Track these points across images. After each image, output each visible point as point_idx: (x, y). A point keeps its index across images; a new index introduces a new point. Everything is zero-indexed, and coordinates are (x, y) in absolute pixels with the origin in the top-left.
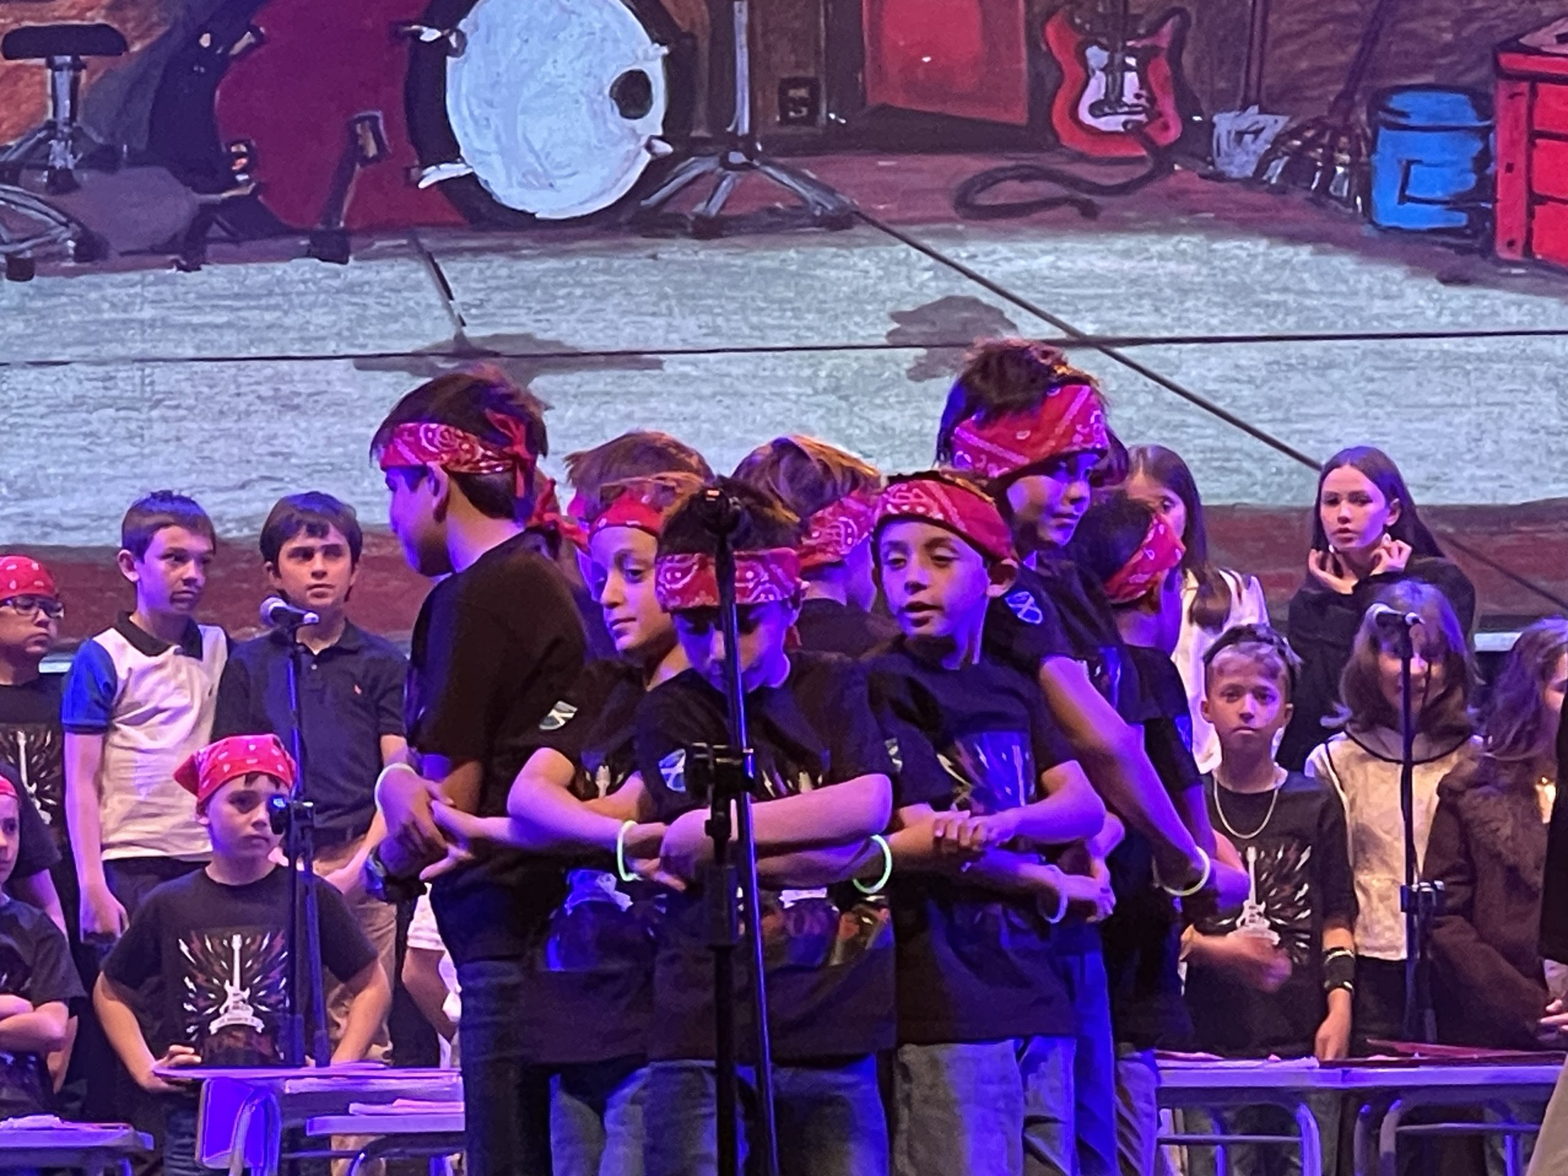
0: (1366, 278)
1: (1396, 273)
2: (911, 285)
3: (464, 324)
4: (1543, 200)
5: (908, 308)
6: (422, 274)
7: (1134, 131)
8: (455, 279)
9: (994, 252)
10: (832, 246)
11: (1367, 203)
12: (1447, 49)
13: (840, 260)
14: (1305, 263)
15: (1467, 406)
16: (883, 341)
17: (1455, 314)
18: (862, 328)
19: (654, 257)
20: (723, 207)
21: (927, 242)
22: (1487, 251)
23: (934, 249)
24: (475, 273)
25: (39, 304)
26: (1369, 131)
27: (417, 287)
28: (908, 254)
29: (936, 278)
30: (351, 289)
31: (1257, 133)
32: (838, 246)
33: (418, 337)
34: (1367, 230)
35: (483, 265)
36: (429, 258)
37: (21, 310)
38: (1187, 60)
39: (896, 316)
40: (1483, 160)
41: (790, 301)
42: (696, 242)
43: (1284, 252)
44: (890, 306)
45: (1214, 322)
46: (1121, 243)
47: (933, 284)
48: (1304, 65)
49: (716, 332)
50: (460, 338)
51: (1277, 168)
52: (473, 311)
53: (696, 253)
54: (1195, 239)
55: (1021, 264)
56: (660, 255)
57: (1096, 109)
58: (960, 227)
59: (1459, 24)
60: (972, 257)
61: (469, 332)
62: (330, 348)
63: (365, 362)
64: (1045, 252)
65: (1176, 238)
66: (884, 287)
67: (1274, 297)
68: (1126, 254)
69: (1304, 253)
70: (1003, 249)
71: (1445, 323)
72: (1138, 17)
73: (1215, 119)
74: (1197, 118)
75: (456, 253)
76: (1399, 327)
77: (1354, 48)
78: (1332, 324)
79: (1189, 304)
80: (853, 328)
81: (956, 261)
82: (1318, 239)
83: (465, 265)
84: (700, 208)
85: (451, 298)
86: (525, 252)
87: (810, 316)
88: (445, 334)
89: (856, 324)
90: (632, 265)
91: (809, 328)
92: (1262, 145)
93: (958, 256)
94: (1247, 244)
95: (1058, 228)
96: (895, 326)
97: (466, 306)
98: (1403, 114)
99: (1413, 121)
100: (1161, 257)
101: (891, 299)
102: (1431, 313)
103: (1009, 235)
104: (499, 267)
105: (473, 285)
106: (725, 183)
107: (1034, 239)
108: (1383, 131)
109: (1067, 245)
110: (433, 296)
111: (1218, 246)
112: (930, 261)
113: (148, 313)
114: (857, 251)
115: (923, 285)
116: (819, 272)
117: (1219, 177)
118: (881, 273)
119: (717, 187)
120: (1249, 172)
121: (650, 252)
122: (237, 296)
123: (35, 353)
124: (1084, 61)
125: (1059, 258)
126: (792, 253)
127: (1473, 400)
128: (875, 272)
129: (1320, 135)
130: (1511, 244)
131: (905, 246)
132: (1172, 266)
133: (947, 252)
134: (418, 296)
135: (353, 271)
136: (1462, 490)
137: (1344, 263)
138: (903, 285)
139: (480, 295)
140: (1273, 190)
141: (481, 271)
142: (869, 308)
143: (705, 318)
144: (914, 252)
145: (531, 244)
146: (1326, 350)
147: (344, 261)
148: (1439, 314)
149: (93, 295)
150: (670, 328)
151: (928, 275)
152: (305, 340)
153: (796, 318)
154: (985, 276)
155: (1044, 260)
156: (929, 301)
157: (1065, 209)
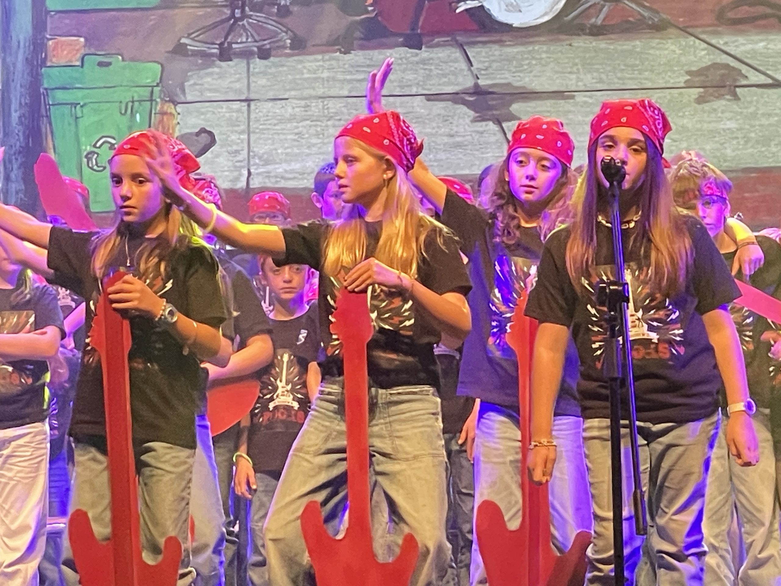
2: (696, 57)
3: (478, 78)
5: (694, 69)
6: (457, 54)
8: (474, 57)
9: (736, 41)
10: (657, 38)
13: (661, 46)
16: (682, 85)
18: (673, 78)
19: (570, 45)
20: (604, 20)
21: (703, 36)
23: (708, 40)
24: (484, 54)
25: (273, 70)
27: (456, 61)
28: (694, 42)
29: (708, 54)
30: (424, 62)
32: (661, 38)
33: (457, 85)
35: (487, 50)
36: (461, 46)
37: (264, 73)
39: (689, 73)
41: (637, 66)
42: (590, 37)
44: (686, 68)
47: (707, 57)
49: (601, 81)
50: (476, 85)
52: (483, 72)
53: (591, 43)
55: (749, 47)
56: (573, 44)
58: (720, 29)
60: (726, 43)
61: (481, 82)
62: (414, 91)
63: (430, 97)
64: (762, 41)
66: (683, 59)
70: (741, 40)
75: (474, 43)
80: (667, 78)
81: (718, 45)
83: (479, 50)
84: (593, 20)
85: (472, 65)
86: (508, 43)
87: (647, 73)
88: (469, 83)
89: (670, 77)
90: (560, 49)
91: (646, 79)
93: (719, 43)
95: (766, 28)
96: (688, 77)
97: (479, 70)
101: (686, 65)
104: (496, 50)
105: (482, 59)
106: (605, 9)
107: (757, 34)
109: (772, 37)
110: (463, 65)
112: (705, 45)
113: (326, 74)
114: (670, 41)
115: (701, 58)
116: (651, 51)
118: (681, 52)
119: (601, 11)
121: (568, 42)
122: (369, 66)
123: (271, 95)
125: (768, 44)
126: (638, 43)
128: (678, 52)
131: (693, 38)
133: (714, 42)
134: (456, 65)
135: (424, 53)
138: (692, 58)
139: (486, 64)
141: (486, 53)
142: (676, 69)
143: (595, 74)
144: (697, 41)
145: (511, 39)
147: (421, 49)
149: (300, 66)
150: (579, 80)
151: (704, 53)
152: (402, 87)
153: (640, 74)
154: (732, 53)
155: (762, 44)
156: (704, 65)
157: (773, 21)
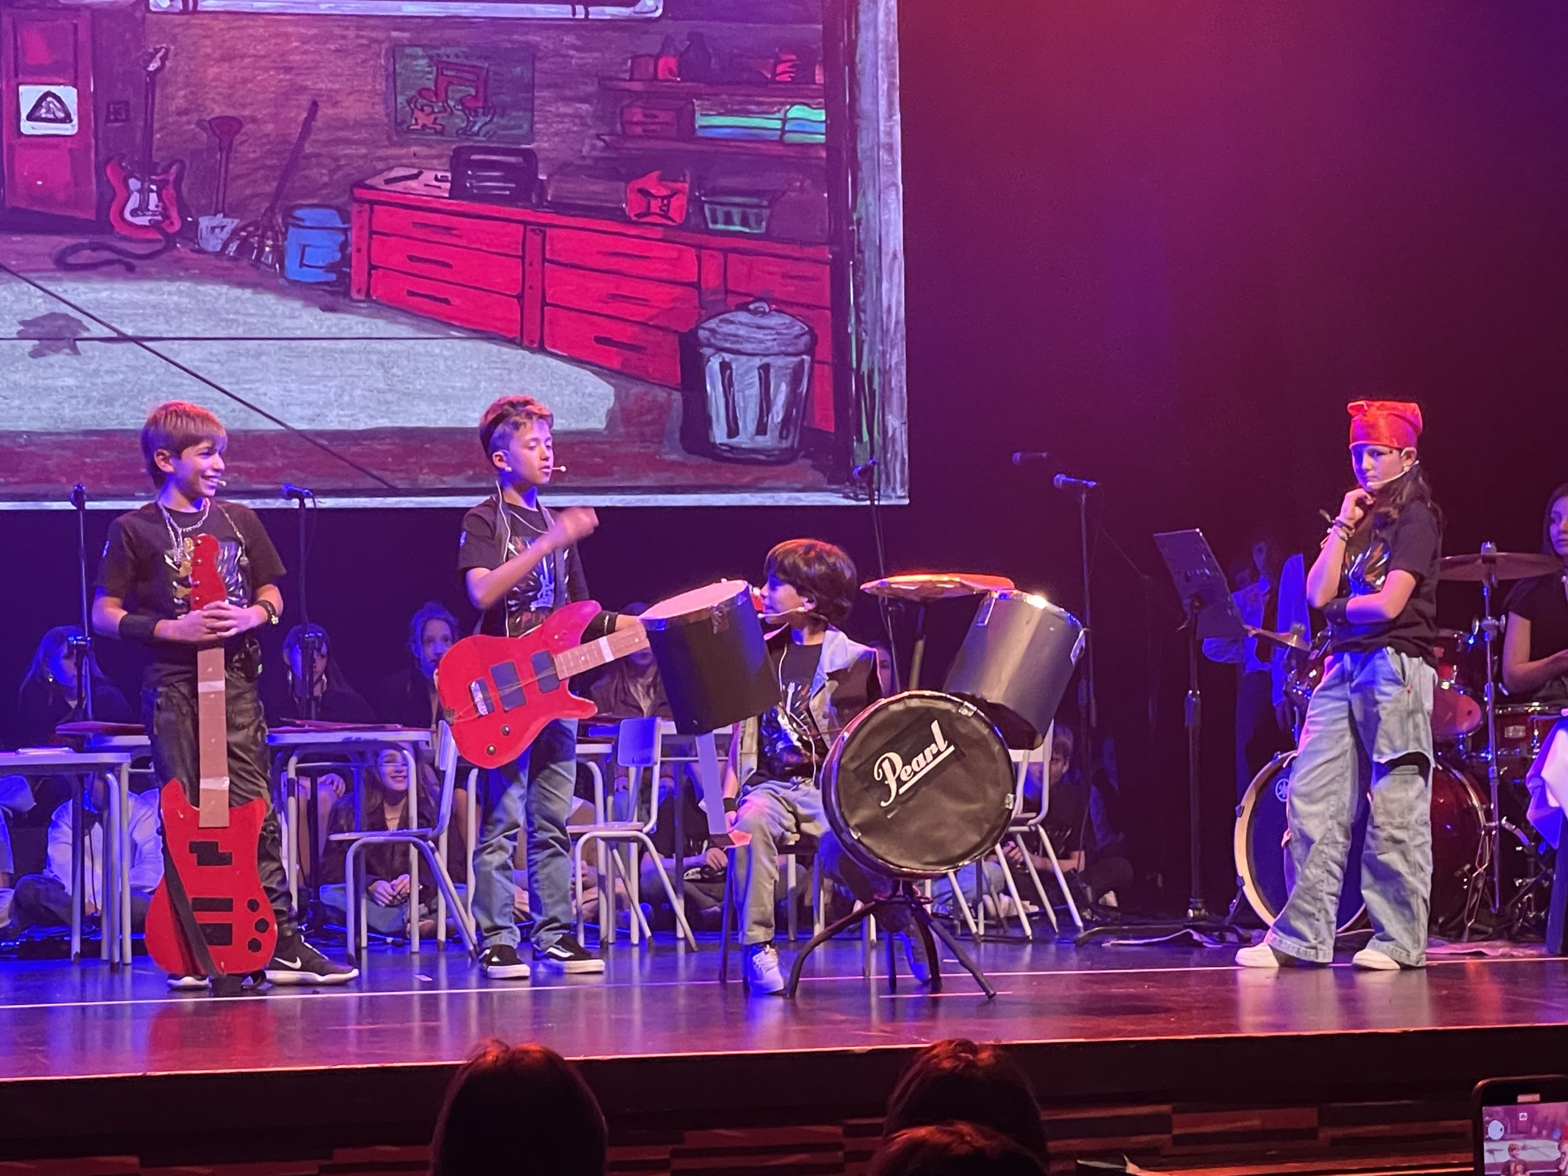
0: (281, 307)
1: (297, 304)
2: (30, 306)
4: (375, 268)
5: (29, 318)
7: (155, 226)
9: (77, 289)
11: (282, 267)
12: (325, 185)
14: (248, 299)
15: (335, 377)
16: (15, 336)
17: (329, 327)
18: (3, 329)
21: (39, 283)
22: (346, 294)
23: (44, 286)
26: (283, 230)
28: (29, 289)
29: (45, 302)
31: (223, 228)
34: (282, 281)
38: (184, 189)
39: (22, 323)
40: (343, 246)
43: (237, 292)
44: (19, 318)
45: (198, 329)
46: (147, 285)
47: (42, 305)
48: (248, 191)
51: (233, 248)
54: (188, 284)
55: (91, 296)
57: (134, 213)
58: (58, 275)
59: (332, 172)
60: (65, 291)
64: (106, 289)
65: (178, 283)
66: (16, 307)
67: (231, 316)
68: (151, 292)
69: (248, 293)
70: (82, 287)
71: (323, 333)
72: (157, 164)
73: (200, 219)
74: (190, 219)
76: (299, 333)
77: (275, 184)
78: (263, 332)
79: (184, 319)
81: (56, 293)
82: (255, 286)
92: (225, 235)
93: (57, 291)
94: (217, 288)
95: (111, 276)
96: (22, 328)
98: (302, 220)
99: (307, 224)
100: (170, 293)
101: (19, 313)
102: (316, 327)
103: (85, 280)
107: (99, 282)
108: (291, 229)
109: (117, 286)
111: (201, 288)
112: (40, 293)
115: (36, 307)
117: (201, 251)
118: (14, 298)
120: (218, 248)
124: (127, 185)
125: (113, 293)
127: (339, 373)
128: (10, 298)
129: (257, 229)
130: (359, 291)
131: (27, 284)
132: (175, 298)
133: (51, 288)
136: (332, 421)
137: (269, 299)
138: (27, 306)
140: (230, 259)
142: (7, 317)
144: (32, 288)
146: (259, 345)
148: (321, 327)
151: (40, 300)
154: (72, 302)
155: (105, 294)
156: (41, 315)
157: (117, 266)
